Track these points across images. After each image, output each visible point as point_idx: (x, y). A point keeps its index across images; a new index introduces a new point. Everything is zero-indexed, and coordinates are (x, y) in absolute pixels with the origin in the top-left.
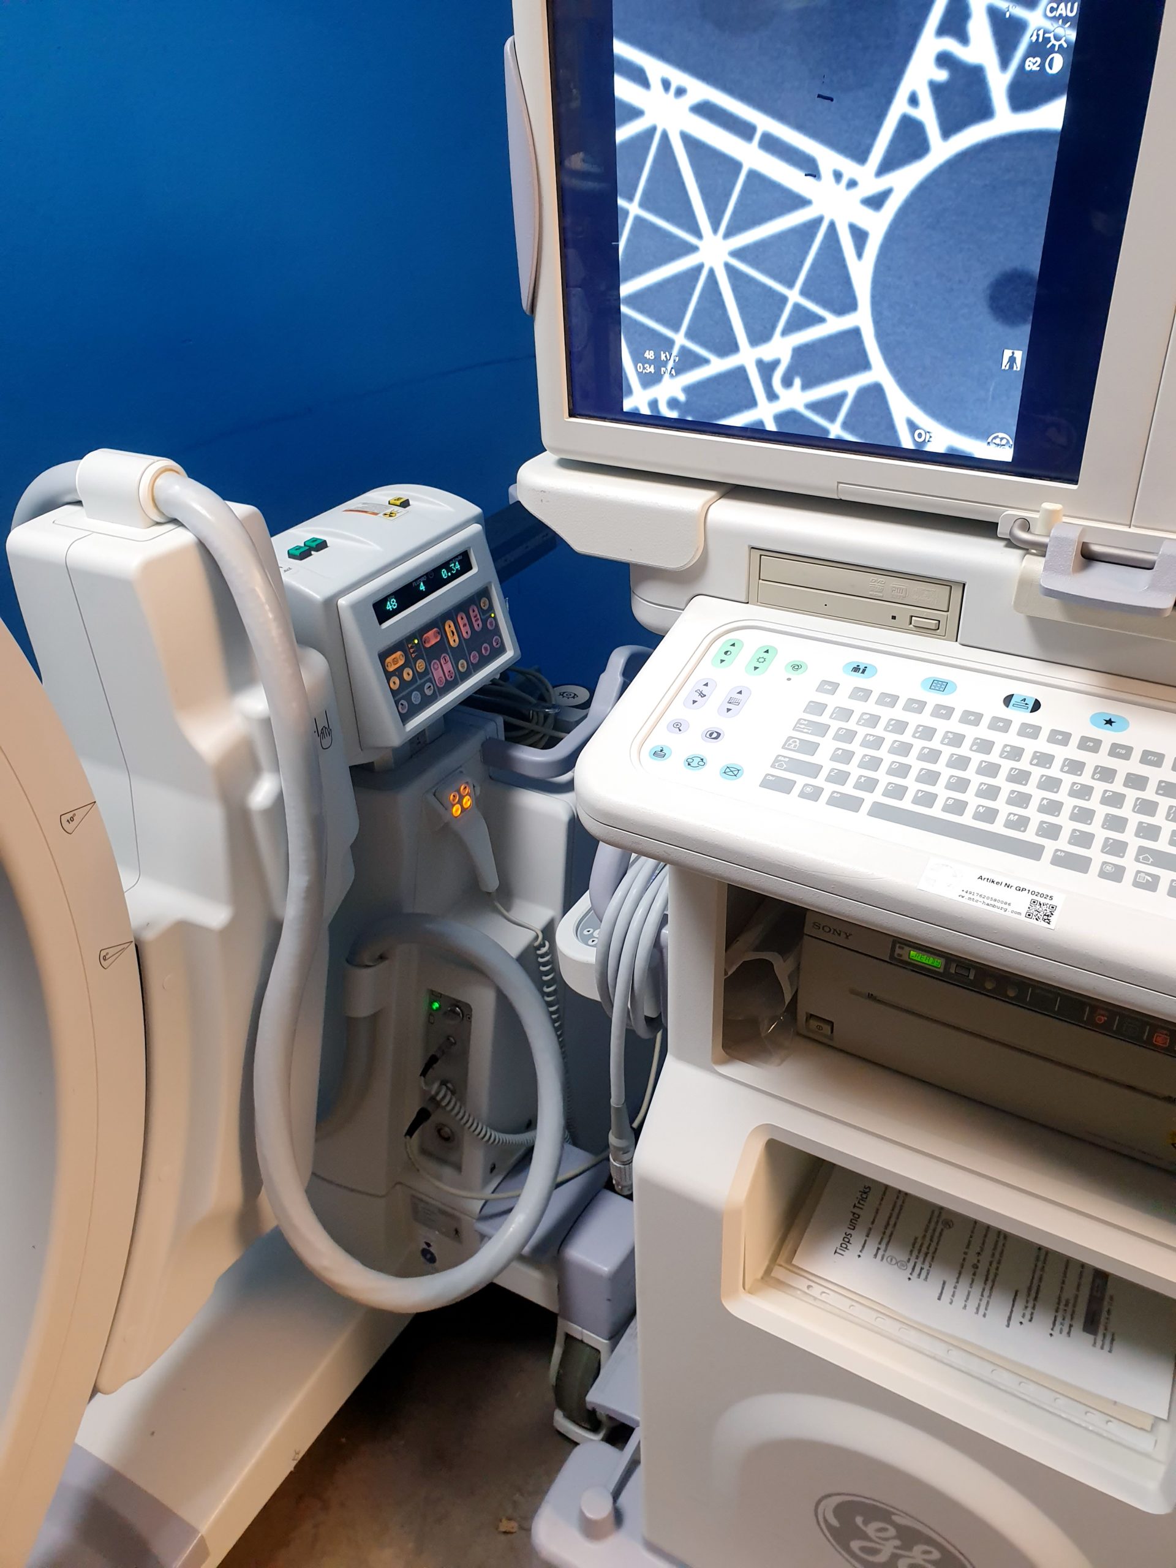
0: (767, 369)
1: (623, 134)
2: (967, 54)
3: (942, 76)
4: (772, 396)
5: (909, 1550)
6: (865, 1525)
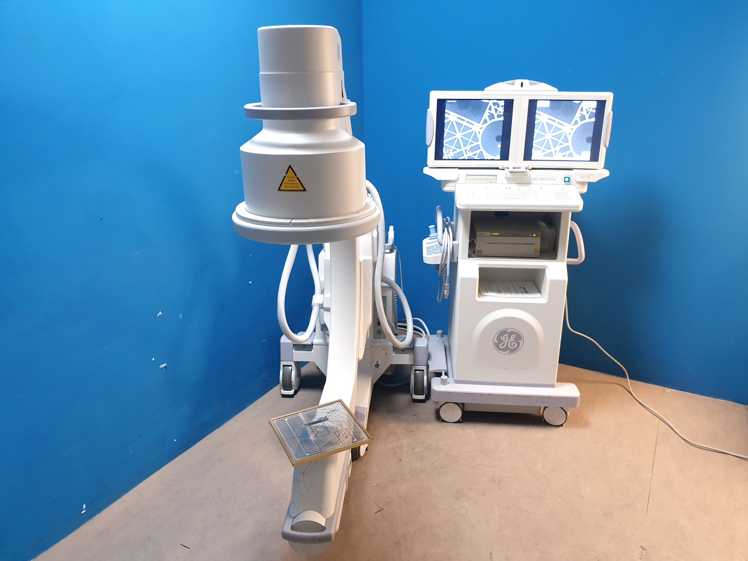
0: (466, 150)
2: (492, 112)
3: (489, 114)
4: (467, 154)
5: (510, 339)
6: (502, 338)
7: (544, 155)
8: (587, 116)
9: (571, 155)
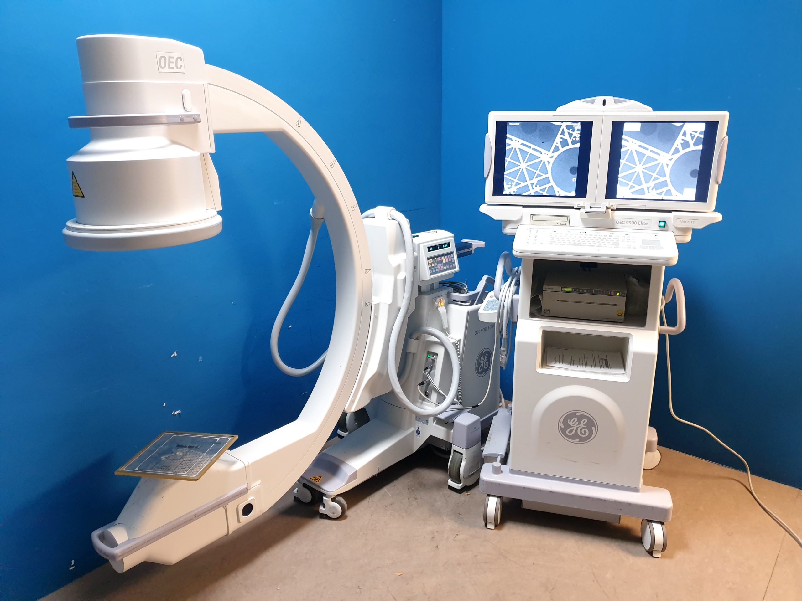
0: (532, 184)
1: (507, 148)
2: (565, 137)
3: (561, 140)
4: (533, 189)
5: (580, 424)
6: (570, 422)
7: (633, 193)
8: (691, 143)
9: (669, 192)
